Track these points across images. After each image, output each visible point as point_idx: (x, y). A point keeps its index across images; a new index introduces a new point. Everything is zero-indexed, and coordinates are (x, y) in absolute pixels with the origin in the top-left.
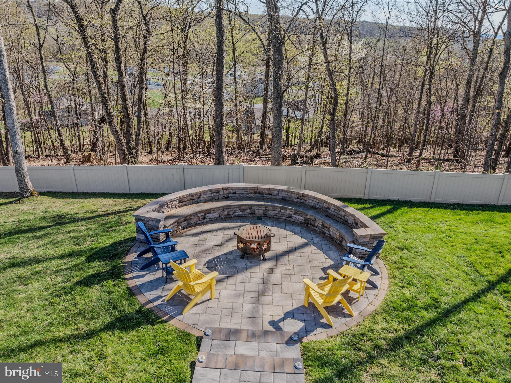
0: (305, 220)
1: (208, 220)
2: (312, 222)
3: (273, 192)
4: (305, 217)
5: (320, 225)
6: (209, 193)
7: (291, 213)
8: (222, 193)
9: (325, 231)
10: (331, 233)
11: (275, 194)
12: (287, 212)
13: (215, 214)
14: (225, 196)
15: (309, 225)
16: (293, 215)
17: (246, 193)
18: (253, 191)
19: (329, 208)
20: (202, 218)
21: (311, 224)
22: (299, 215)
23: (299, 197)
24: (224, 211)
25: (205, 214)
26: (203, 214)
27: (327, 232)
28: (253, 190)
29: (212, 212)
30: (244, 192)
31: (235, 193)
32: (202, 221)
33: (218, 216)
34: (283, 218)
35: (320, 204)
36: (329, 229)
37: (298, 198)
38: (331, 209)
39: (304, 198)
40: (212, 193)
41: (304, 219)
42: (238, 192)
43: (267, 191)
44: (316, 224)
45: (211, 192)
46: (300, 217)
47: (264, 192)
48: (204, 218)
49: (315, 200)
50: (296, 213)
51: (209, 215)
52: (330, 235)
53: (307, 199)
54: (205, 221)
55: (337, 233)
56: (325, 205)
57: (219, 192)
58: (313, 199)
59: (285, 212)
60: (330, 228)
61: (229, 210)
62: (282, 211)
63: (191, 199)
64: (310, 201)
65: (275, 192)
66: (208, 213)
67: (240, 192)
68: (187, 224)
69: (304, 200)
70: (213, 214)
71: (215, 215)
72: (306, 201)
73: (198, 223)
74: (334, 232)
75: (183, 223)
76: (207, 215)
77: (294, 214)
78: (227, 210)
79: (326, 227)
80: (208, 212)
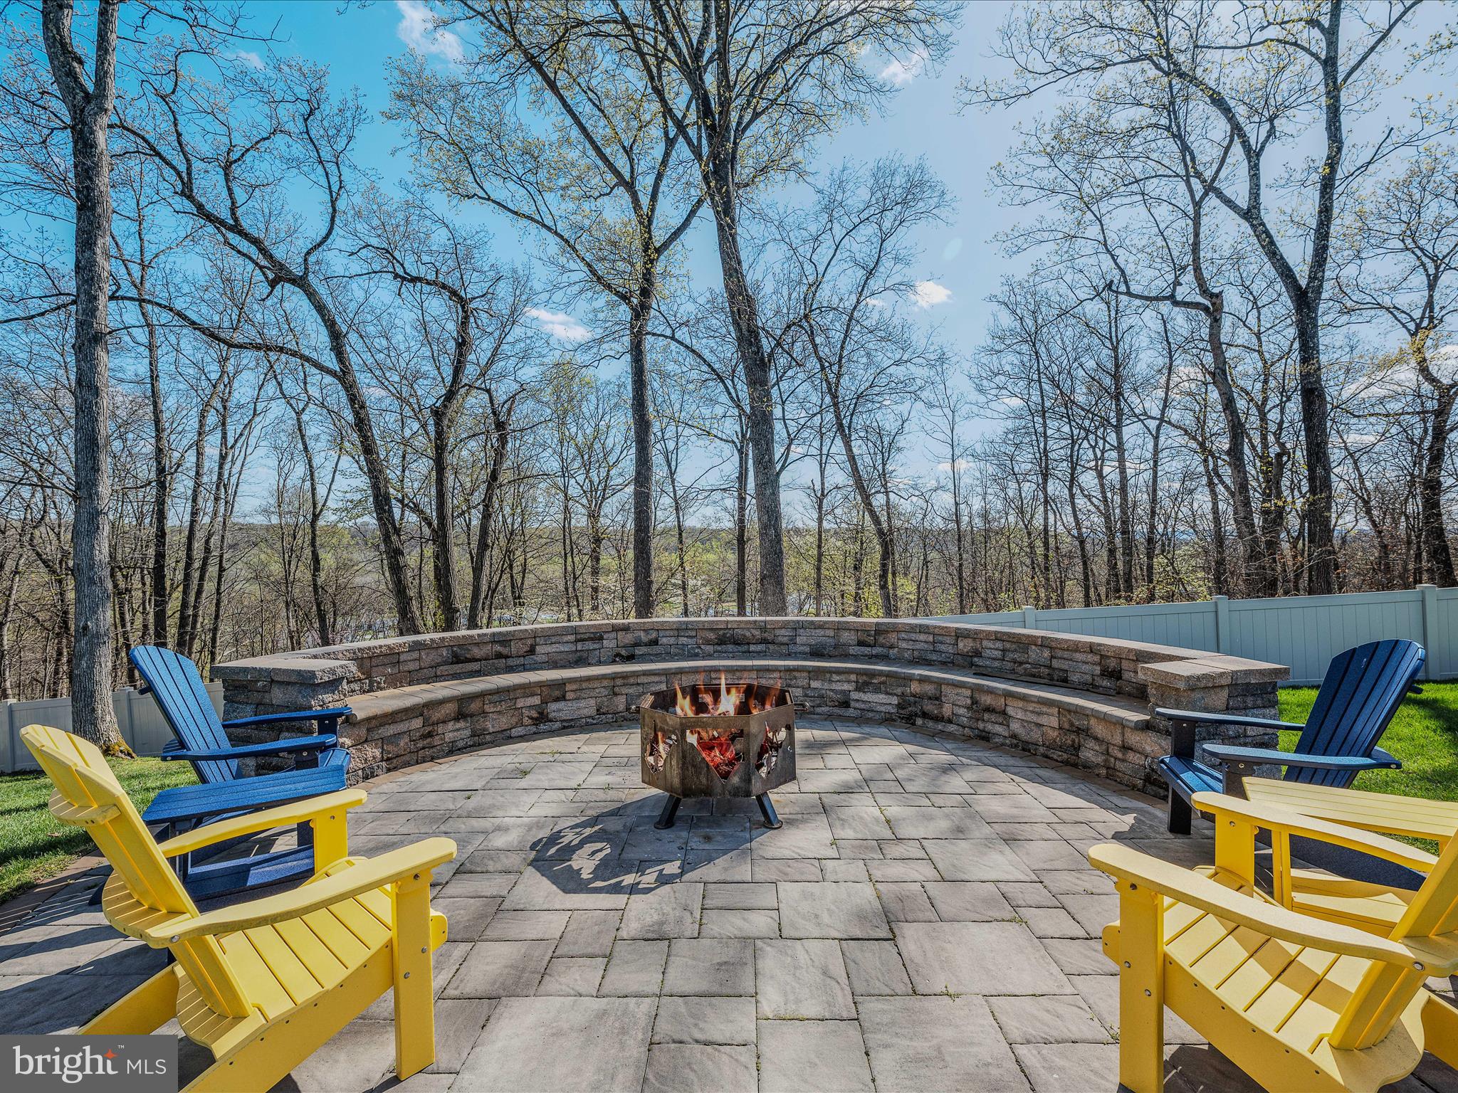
0: (899, 706)
1: (558, 725)
2: (929, 707)
3: (778, 632)
4: (899, 691)
5: (962, 711)
6: (566, 639)
7: (846, 687)
8: (612, 644)
9: (989, 727)
10: (1015, 726)
11: (785, 640)
12: (834, 686)
13: (582, 704)
14: (623, 652)
15: (919, 721)
16: (854, 695)
17: (690, 641)
18: (712, 636)
19: (977, 653)
20: (535, 715)
21: (925, 715)
22: (877, 690)
23: (864, 637)
24: (615, 694)
25: (544, 702)
26: (536, 700)
27: (999, 729)
28: (712, 629)
29: (570, 695)
30: (683, 640)
31: (655, 642)
32: (534, 729)
33: (593, 712)
34: (819, 710)
35: (943, 647)
36: (1004, 713)
37: (861, 643)
38: (987, 653)
39: (881, 639)
40: (577, 641)
41: (895, 701)
42: (664, 640)
43: (757, 633)
44: (947, 710)
45: (572, 638)
46: (881, 698)
47: (748, 634)
48: (542, 717)
49: (922, 637)
50: (866, 684)
51: (561, 705)
52: (1014, 736)
53: (893, 637)
54: (542, 727)
55: (1043, 720)
56: (961, 645)
57: (601, 638)
58: (913, 636)
59: (826, 686)
60: (1010, 711)
61: (631, 691)
62: (814, 684)
63: (499, 656)
64: (904, 645)
65: (783, 632)
66: (557, 700)
67: (672, 640)
68: (468, 732)
69: (882, 646)
70: (575, 705)
71: (586, 707)
72: (892, 647)
73: (514, 732)
74: (1034, 718)
75: (451, 725)
76: (553, 706)
77: (858, 689)
78: (624, 690)
79: (989, 709)
80: (557, 693)
